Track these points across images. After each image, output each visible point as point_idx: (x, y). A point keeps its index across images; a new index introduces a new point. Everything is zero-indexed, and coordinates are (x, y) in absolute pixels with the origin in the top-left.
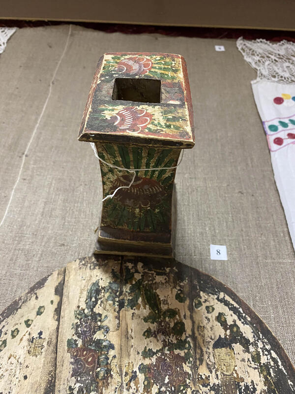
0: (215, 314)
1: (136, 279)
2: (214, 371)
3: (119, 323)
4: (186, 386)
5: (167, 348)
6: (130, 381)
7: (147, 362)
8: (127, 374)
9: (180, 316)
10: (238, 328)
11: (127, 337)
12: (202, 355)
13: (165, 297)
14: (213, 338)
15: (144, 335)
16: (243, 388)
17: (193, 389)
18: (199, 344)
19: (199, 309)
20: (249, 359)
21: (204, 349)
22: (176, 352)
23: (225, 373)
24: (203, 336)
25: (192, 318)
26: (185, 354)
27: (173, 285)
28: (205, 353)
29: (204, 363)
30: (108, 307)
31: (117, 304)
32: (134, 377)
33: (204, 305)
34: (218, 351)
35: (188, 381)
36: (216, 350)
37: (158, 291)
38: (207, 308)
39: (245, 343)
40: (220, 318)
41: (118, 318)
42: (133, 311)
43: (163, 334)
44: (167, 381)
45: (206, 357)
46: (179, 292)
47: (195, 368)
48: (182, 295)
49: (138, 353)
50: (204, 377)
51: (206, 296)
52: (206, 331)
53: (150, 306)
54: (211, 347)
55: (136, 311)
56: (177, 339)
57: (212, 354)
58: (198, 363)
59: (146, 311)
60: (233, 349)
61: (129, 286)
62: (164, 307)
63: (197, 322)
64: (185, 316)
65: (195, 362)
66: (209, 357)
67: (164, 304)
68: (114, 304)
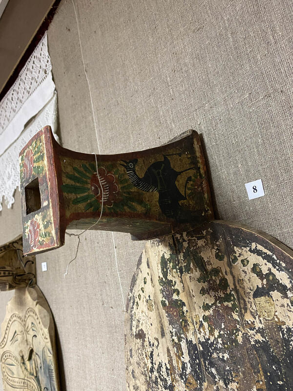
0: (251, 266)
1: (185, 247)
2: (257, 317)
3: (183, 286)
4: (238, 330)
5: (218, 301)
6: (200, 328)
7: (207, 313)
8: (196, 323)
9: (222, 274)
10: (274, 275)
11: (190, 296)
12: (245, 305)
13: (208, 258)
14: (252, 288)
15: (200, 293)
16: (286, 330)
17: (243, 332)
18: (241, 296)
19: (236, 264)
20: (288, 304)
21: (247, 300)
22: (226, 304)
23: (267, 318)
24: (244, 288)
25: (232, 273)
26: (232, 305)
27: (211, 246)
28: (247, 303)
29: (248, 311)
30: (174, 274)
31: (178, 271)
32: (201, 325)
33: (240, 259)
34: (258, 300)
35: (238, 326)
36: (256, 299)
37: (202, 254)
38: (242, 261)
39: (283, 290)
40: (255, 269)
41: (182, 282)
42: (189, 275)
43: (213, 291)
44: (223, 326)
45: (249, 306)
46: (217, 251)
47: (241, 315)
48: (220, 254)
49: (200, 308)
50: (250, 322)
51: (240, 250)
52: (245, 284)
53: (199, 269)
54: (251, 297)
55: (191, 275)
56: (224, 293)
57: (253, 303)
58: (243, 311)
59: (197, 274)
60: (271, 297)
61: (182, 254)
62: (209, 268)
63: (236, 276)
64: (226, 272)
65: (241, 311)
66: (251, 306)
67: (208, 264)
68: (177, 271)
